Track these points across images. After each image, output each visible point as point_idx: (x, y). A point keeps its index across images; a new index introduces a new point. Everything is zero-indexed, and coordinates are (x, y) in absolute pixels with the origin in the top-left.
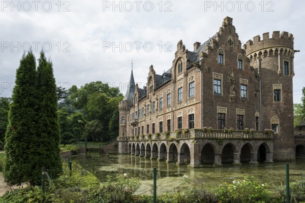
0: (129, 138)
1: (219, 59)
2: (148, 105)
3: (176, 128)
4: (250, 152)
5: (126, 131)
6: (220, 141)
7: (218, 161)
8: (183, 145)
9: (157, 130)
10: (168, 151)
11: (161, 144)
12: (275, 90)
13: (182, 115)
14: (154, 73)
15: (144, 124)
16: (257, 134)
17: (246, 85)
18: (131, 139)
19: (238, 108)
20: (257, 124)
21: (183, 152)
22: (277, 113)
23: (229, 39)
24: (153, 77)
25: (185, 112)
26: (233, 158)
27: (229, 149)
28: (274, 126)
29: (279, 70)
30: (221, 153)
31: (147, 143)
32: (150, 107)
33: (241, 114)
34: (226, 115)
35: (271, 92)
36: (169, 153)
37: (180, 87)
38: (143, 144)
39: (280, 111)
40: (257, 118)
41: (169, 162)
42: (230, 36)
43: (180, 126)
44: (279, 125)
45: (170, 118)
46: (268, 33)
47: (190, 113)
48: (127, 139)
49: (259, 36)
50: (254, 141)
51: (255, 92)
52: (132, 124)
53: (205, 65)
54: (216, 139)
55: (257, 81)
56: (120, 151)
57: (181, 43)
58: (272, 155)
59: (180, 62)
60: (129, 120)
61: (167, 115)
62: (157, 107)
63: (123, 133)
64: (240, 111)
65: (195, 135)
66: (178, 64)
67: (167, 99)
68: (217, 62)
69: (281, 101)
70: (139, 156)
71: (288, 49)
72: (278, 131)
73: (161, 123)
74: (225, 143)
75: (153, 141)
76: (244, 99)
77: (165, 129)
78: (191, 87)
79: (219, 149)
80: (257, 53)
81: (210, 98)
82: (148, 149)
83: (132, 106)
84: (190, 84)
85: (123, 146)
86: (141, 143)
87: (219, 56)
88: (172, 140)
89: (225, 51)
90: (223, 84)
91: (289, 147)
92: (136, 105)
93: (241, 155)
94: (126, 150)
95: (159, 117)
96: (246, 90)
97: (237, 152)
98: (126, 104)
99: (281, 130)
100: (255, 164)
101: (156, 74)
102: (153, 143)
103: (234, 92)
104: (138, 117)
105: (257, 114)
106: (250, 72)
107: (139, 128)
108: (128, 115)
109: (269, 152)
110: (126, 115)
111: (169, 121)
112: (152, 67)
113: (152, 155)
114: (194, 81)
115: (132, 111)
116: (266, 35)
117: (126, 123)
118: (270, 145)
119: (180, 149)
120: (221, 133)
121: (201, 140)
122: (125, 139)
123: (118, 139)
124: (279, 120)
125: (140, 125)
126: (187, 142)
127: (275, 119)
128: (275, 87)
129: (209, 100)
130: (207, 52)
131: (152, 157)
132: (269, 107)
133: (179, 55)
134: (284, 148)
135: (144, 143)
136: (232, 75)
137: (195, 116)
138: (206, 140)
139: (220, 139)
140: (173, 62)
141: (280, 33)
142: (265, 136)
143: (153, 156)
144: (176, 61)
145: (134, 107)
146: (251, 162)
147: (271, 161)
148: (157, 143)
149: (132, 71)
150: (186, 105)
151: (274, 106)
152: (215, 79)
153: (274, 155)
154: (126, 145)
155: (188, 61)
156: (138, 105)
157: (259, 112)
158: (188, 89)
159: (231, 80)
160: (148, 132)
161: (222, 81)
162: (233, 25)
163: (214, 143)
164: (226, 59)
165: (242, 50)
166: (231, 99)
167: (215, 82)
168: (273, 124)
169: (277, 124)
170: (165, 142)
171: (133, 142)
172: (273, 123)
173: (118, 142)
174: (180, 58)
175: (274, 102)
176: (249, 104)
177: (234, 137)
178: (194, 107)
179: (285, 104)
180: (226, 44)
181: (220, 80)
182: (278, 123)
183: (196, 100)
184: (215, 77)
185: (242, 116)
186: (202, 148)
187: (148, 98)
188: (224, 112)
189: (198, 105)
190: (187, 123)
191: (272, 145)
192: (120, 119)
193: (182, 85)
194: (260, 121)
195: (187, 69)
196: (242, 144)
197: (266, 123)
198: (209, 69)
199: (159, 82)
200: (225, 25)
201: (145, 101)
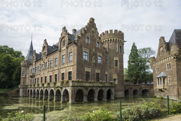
0: (28, 85)
1: (86, 40)
2: (42, 65)
3: (61, 80)
4: (103, 94)
5: (26, 81)
6: (86, 88)
7: (85, 99)
8: (64, 90)
9: (48, 81)
10: (55, 94)
11: (50, 89)
12: (115, 61)
13: (64, 72)
14: (47, 44)
15: (39, 76)
16: (107, 84)
17: (101, 57)
18: (29, 86)
19: (96, 69)
20: (106, 78)
21: (65, 94)
22: (116, 73)
23: (92, 30)
24: (46, 47)
25: (67, 70)
26: (93, 97)
27: (91, 92)
28: (115, 80)
29: (117, 50)
30: (87, 95)
31: (41, 89)
32: (43, 66)
33: (98, 72)
34: (90, 73)
35: (113, 61)
36: (56, 95)
37: (63, 54)
38: (38, 90)
39: (118, 72)
40: (106, 75)
41: (55, 101)
42: (93, 29)
43: (63, 78)
44: (117, 79)
45: (57, 73)
46: (112, 30)
47: (69, 71)
48: (26, 86)
49: (108, 31)
50: (105, 88)
51: (105, 61)
52: (30, 76)
53: (79, 43)
54: (84, 87)
55: (106, 55)
56: (21, 94)
57: (64, 28)
58: (114, 95)
59: (64, 40)
60: (28, 74)
61: (55, 71)
62: (49, 66)
63: (24, 83)
64: (98, 71)
65: (72, 84)
66: (62, 40)
67: (55, 61)
68: (86, 42)
69: (118, 67)
70: (35, 98)
71: (121, 40)
72: (116, 82)
73: (51, 76)
74: (89, 89)
75: (45, 87)
76: (100, 64)
77: (53, 80)
78: (70, 55)
79: (86, 92)
80: (107, 40)
81: (81, 62)
82: (42, 93)
83: (31, 64)
84: (69, 53)
85: (23, 91)
86: (37, 89)
87: (87, 39)
88: (58, 87)
89: (90, 37)
90: (89, 55)
91: (122, 91)
92: (34, 64)
93: (98, 96)
94: (26, 94)
95: (49, 73)
96: (101, 60)
97: (96, 94)
98: (26, 63)
99: (118, 82)
100: (105, 100)
101: (48, 45)
102: (45, 89)
103: (94, 60)
104: (35, 72)
105: (106, 73)
106: (103, 50)
107: (36, 79)
108: (28, 70)
109: (112, 94)
110: (26, 70)
111: (56, 75)
112: (45, 40)
113: (44, 97)
114: (72, 52)
115: (31, 68)
116: (111, 31)
117: (26, 75)
118: (113, 90)
119: (62, 93)
120: (87, 83)
121: (75, 87)
122: (25, 86)
123: (19, 86)
124: (117, 76)
125: (36, 77)
126: (67, 88)
127: (115, 76)
128: (115, 59)
129: (80, 64)
130: (80, 35)
131: (44, 98)
132: (112, 69)
133: (63, 35)
134: (119, 91)
135: (38, 89)
136: (94, 50)
137: (72, 73)
138: (79, 87)
139: (86, 87)
140: (60, 39)
141: (118, 31)
142: (110, 85)
143: (45, 98)
144: (61, 39)
145: (33, 65)
146: (103, 99)
147: (113, 98)
148: (48, 89)
149: (32, 41)
150: (67, 66)
151: (115, 69)
152: (84, 52)
154: (26, 91)
155: (69, 39)
156: (35, 64)
157: (108, 72)
158: (68, 56)
159: (93, 53)
160: (42, 82)
161: (88, 53)
162: (95, 23)
163: (83, 89)
164: (90, 41)
165: (99, 37)
166: (93, 64)
167: (84, 53)
168: (114, 79)
169: (116, 79)
170: (53, 89)
171: (30, 89)
172: (114, 78)
173: (19, 88)
174: (64, 37)
175: (115, 67)
176: (103, 67)
177: (94, 85)
178: (72, 68)
179: (120, 68)
180: (91, 33)
181: (87, 53)
182: (117, 78)
183: (73, 63)
185: (99, 73)
186: (76, 92)
187: (43, 60)
188: (89, 71)
189: (74, 66)
190: (68, 76)
191: (114, 90)
192: (22, 73)
193: (65, 54)
194: (108, 77)
195: (68, 44)
196: (99, 89)
197: (111, 78)
198: (81, 45)
199: (50, 50)
200: (90, 22)
201: (40, 62)
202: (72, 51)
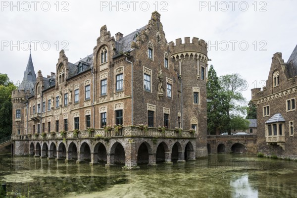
0: (31, 136)
1: (148, 52)
2: (57, 97)
3: (99, 126)
4: (178, 150)
5: (23, 128)
7: (152, 161)
8: (114, 145)
10: (92, 151)
11: (82, 143)
12: (194, 93)
13: (106, 111)
14: (66, 59)
15: (50, 119)
16: (184, 133)
17: (171, 85)
18: (34, 137)
19: (165, 106)
20: (179, 123)
21: (114, 152)
22: (196, 114)
23: (157, 34)
24: (65, 64)
25: (111, 107)
26: (164, 158)
27: (162, 148)
28: (193, 126)
29: (198, 74)
30: (155, 152)
31: (59, 143)
32: (60, 100)
33: (167, 113)
34: (155, 113)
35: (191, 94)
36: (94, 154)
37: (103, 78)
38: (53, 143)
39: (198, 112)
40: (179, 117)
41: (94, 164)
42: (158, 32)
44: (197, 126)
45: (90, 114)
46: (189, 38)
47: (118, 109)
48: (27, 137)
49: (180, 39)
50: (182, 140)
51: (177, 93)
52: (33, 119)
53: (136, 56)
54: (151, 138)
55: (179, 82)
56: (17, 151)
57: (104, 28)
58: (195, 154)
59: (104, 51)
60: (27, 114)
61: (85, 110)
62: (71, 100)
63: (19, 130)
64: (166, 110)
65: (132, 133)
66: (101, 52)
67: (86, 91)
68: (147, 56)
69: (199, 104)
70: (48, 159)
71: (202, 55)
72: (196, 129)
73: (76, 119)
74: (159, 142)
75: (70, 139)
76: (169, 99)
78: (118, 79)
79: (153, 149)
80: (180, 55)
81: (141, 93)
82: (61, 149)
83: (33, 97)
84: (117, 76)
85: (21, 146)
86: (51, 142)
87: (148, 50)
88: (99, 138)
89: (154, 47)
90: (153, 80)
91: (205, 146)
92: (39, 96)
93: (172, 154)
94: (26, 151)
95: (73, 112)
96: (171, 90)
97: (168, 151)
98: (22, 95)
99: (199, 130)
100: (182, 162)
102: (69, 142)
103: (162, 90)
104: (42, 110)
105: (179, 114)
106: (174, 72)
107: (44, 124)
108: (25, 108)
109: (193, 151)
110: (23, 108)
111: (88, 117)
112: (62, 52)
113: (67, 156)
114: (122, 74)
115: (32, 104)
116: (187, 39)
117: (22, 117)
119: (110, 149)
120: (155, 131)
121: (137, 139)
122: (25, 138)
123: (14, 137)
124: (197, 120)
125: (44, 121)
126: (120, 141)
127: (194, 120)
128: (195, 90)
129: (140, 96)
130: (137, 43)
131: (67, 159)
132: (189, 108)
133: (102, 42)
134: (201, 146)
135: (55, 142)
136: (161, 72)
137: (123, 112)
138: (142, 139)
139: (155, 138)
140: (95, 49)
141: (199, 40)
142: (190, 136)
143: (69, 158)
144: (98, 48)
145: (36, 99)
146: (179, 161)
147: (194, 159)
148: (75, 142)
149: (31, 55)
150: (112, 99)
151: (193, 107)
152: (145, 74)
153: (196, 153)
154: (27, 145)
155: (115, 49)
156: (42, 97)
157: (181, 112)
158: (115, 82)
159: (159, 77)
160: (58, 129)
161: (151, 77)
163: (149, 142)
164: (155, 55)
166: (159, 97)
167: (145, 77)
168: (192, 125)
169: (196, 125)
170: (88, 142)
171: (36, 142)
172: (193, 123)
173: (14, 141)
174: (103, 46)
175: (193, 103)
176: (173, 103)
177: (167, 136)
178: (123, 103)
179: (202, 106)
180: (155, 40)
181: (150, 76)
182: (197, 123)
183: (125, 94)
184: (146, 73)
185: (168, 115)
186: (138, 147)
187: (58, 89)
188: (152, 110)
189: (128, 100)
190: (113, 119)
191: (195, 144)
192: (14, 113)
193: (106, 77)
194: (182, 120)
195: (114, 59)
196: (173, 142)
197: (187, 122)
198: (140, 62)
200: (153, 19)
201: (52, 92)
202: (122, 72)
